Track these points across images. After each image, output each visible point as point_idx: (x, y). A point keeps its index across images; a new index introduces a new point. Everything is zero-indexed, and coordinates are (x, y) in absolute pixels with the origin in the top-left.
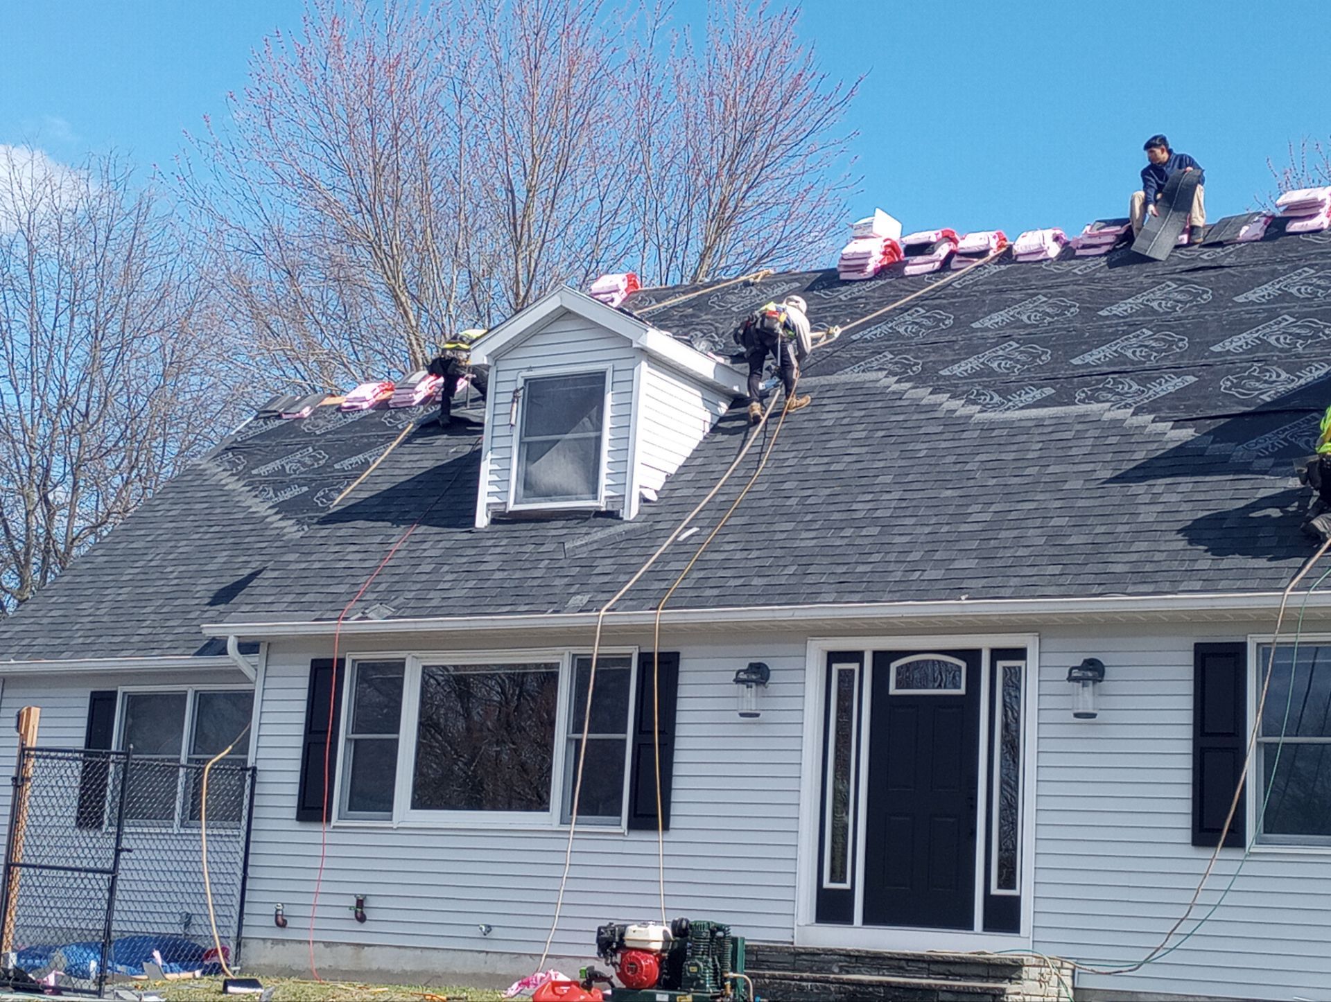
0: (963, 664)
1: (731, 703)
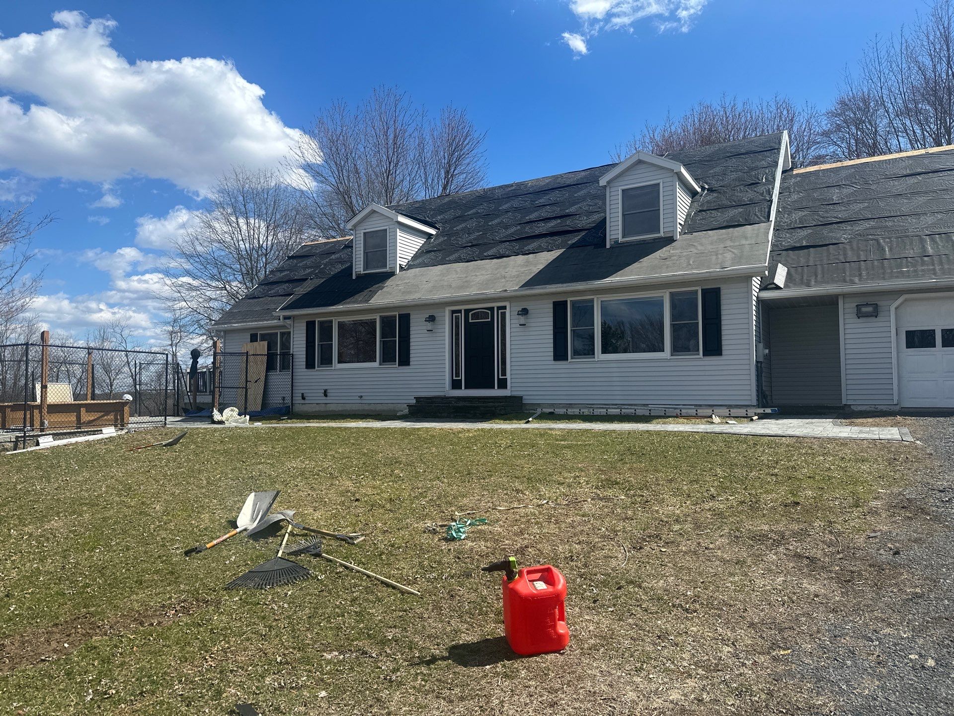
0: (490, 312)
1: (425, 328)
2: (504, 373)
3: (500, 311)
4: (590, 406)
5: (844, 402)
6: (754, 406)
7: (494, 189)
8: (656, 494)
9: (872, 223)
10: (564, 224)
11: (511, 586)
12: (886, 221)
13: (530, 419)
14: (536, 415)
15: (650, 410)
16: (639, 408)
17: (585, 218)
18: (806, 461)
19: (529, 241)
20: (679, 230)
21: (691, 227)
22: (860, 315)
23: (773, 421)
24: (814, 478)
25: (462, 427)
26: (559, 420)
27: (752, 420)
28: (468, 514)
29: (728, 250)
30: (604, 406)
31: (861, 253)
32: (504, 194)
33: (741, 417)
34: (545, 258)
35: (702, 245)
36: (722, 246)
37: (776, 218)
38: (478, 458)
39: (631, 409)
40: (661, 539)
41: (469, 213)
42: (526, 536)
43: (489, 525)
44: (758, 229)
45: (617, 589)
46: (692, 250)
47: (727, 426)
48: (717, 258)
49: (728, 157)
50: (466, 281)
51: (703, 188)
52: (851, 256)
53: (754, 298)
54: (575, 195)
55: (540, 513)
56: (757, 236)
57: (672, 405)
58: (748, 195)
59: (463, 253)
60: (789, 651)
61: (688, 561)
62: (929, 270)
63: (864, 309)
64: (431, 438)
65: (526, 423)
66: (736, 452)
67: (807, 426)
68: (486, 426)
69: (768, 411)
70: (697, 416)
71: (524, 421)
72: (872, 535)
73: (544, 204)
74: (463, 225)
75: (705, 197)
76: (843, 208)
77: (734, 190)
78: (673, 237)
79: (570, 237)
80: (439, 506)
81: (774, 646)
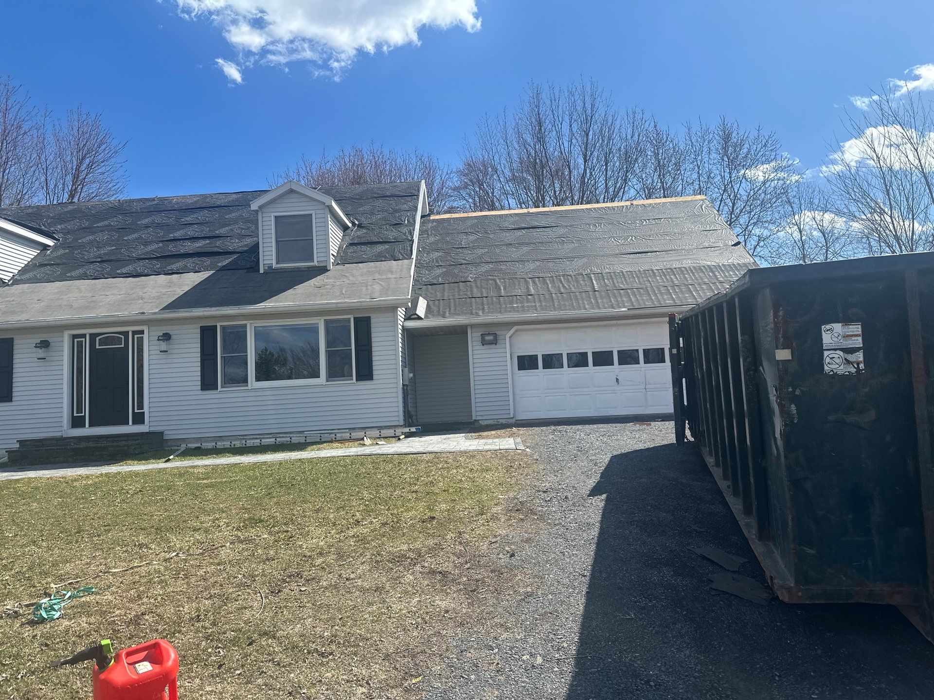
0: (123, 337)
1: (34, 355)
2: (141, 405)
3: (136, 336)
4: (242, 438)
5: (474, 418)
6: (401, 426)
7: (131, 201)
8: (301, 527)
9: (491, 266)
10: (213, 245)
11: (102, 676)
12: (501, 265)
13: (171, 457)
14: (179, 452)
15: (306, 437)
16: (295, 435)
17: (237, 241)
18: (442, 475)
19: (173, 260)
20: (332, 261)
21: (343, 259)
22: (484, 343)
23: (417, 439)
24: (448, 491)
25: (79, 473)
26: (206, 455)
27: (399, 439)
28: (69, 584)
29: (376, 282)
30: (258, 437)
31: (484, 290)
32: (144, 208)
33: (390, 437)
34: (191, 280)
35: (354, 277)
36: (371, 278)
37: (417, 257)
38: (95, 510)
39: (286, 437)
40: (302, 577)
41: (99, 225)
42: (145, 600)
43: (97, 593)
44: (402, 265)
45: (248, 645)
46: (344, 280)
47: (377, 447)
48: (367, 289)
49: (376, 197)
50: (92, 301)
51: (353, 224)
52: (476, 293)
53: (400, 327)
54: (227, 217)
55: (166, 568)
56: (401, 271)
57: (328, 430)
58: (392, 234)
59: (90, 270)
60: (420, 678)
61: (328, 598)
62: (532, 306)
63: (487, 338)
64: (34, 490)
65: (166, 462)
66: (383, 472)
67: (445, 441)
68: (113, 469)
69: (413, 429)
70: (351, 440)
71: (164, 460)
72: (494, 540)
73: (191, 222)
74: (91, 237)
75: (355, 232)
76: (470, 252)
77: (381, 228)
78: (326, 266)
79: (221, 259)
80: (29, 579)
81: (408, 675)
